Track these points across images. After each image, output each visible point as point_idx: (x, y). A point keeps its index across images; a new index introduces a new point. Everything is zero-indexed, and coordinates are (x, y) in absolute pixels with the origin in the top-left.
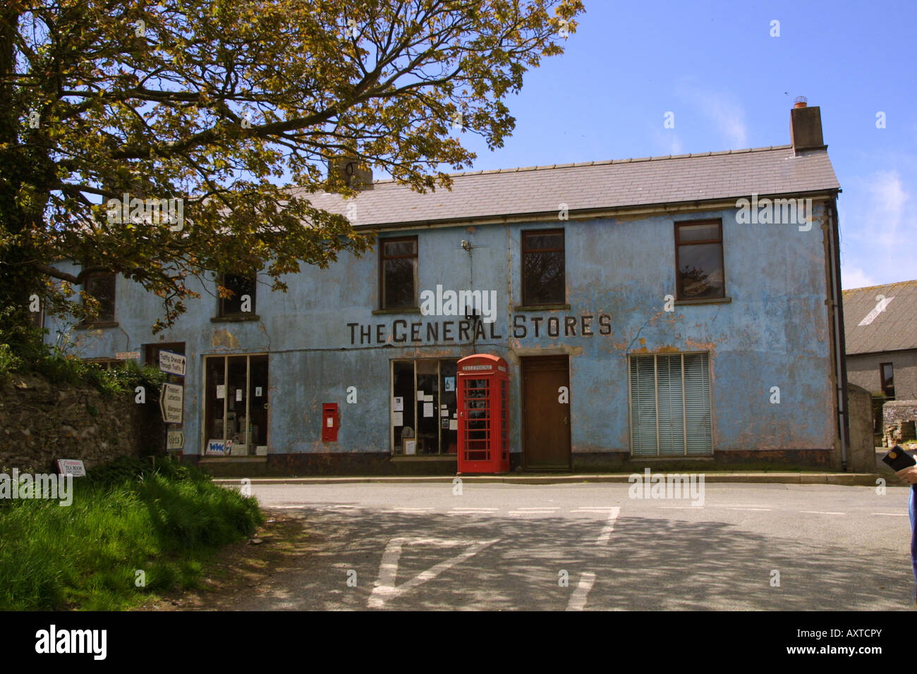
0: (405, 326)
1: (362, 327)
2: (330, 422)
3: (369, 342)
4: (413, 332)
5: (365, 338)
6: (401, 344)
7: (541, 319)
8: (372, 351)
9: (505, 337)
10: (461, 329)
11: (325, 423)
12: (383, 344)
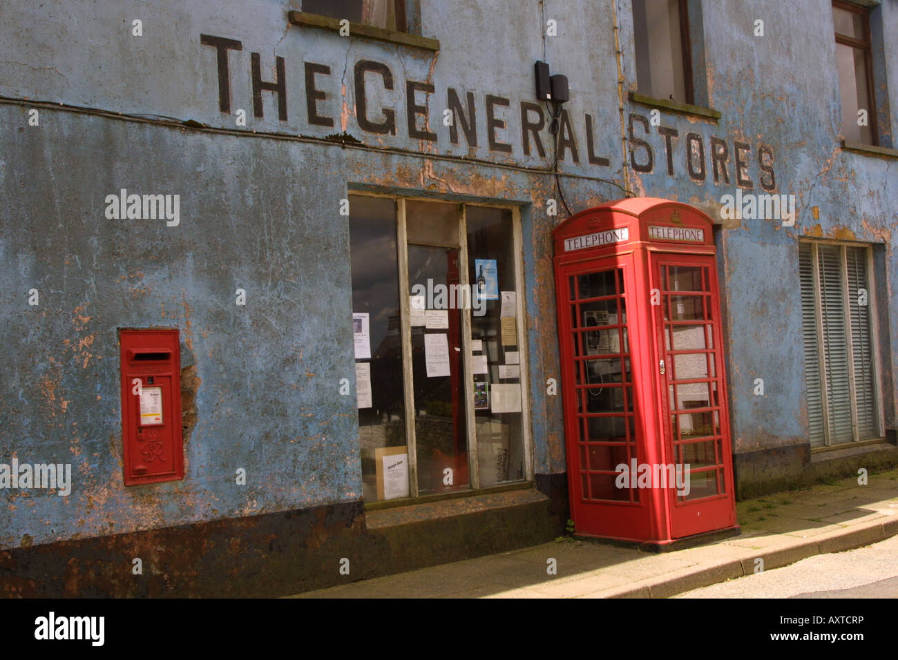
0: (389, 85)
1: (255, 58)
2: (151, 405)
3: (283, 116)
4: (412, 109)
5: (269, 99)
6: (380, 140)
7: (675, 133)
8: (295, 150)
9: (616, 164)
10: (526, 125)
11: (132, 405)
12: (325, 132)
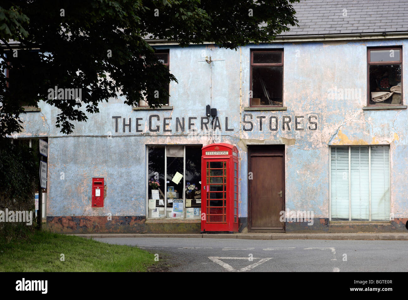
0: (159, 120)
1: (124, 119)
2: (98, 193)
3: (130, 131)
4: (165, 124)
5: (127, 128)
6: (155, 133)
8: (133, 138)
10: (202, 123)
11: (94, 193)
12: (140, 133)
